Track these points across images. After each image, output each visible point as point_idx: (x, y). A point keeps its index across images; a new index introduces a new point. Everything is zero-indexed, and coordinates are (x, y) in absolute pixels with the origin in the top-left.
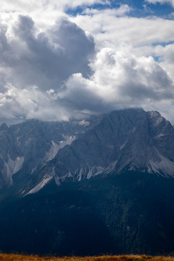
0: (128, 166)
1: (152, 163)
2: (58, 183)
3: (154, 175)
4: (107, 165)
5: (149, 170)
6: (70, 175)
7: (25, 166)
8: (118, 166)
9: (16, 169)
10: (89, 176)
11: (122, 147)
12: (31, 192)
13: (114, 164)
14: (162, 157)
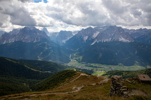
0: (114, 40)
1: (120, 39)
2: (98, 43)
3: (120, 42)
4: (109, 39)
5: (119, 41)
6: (100, 41)
7: (88, 38)
8: (112, 39)
9: (86, 39)
10: (105, 41)
11: (112, 35)
12: (92, 44)
13: (111, 39)
14: (122, 37)
